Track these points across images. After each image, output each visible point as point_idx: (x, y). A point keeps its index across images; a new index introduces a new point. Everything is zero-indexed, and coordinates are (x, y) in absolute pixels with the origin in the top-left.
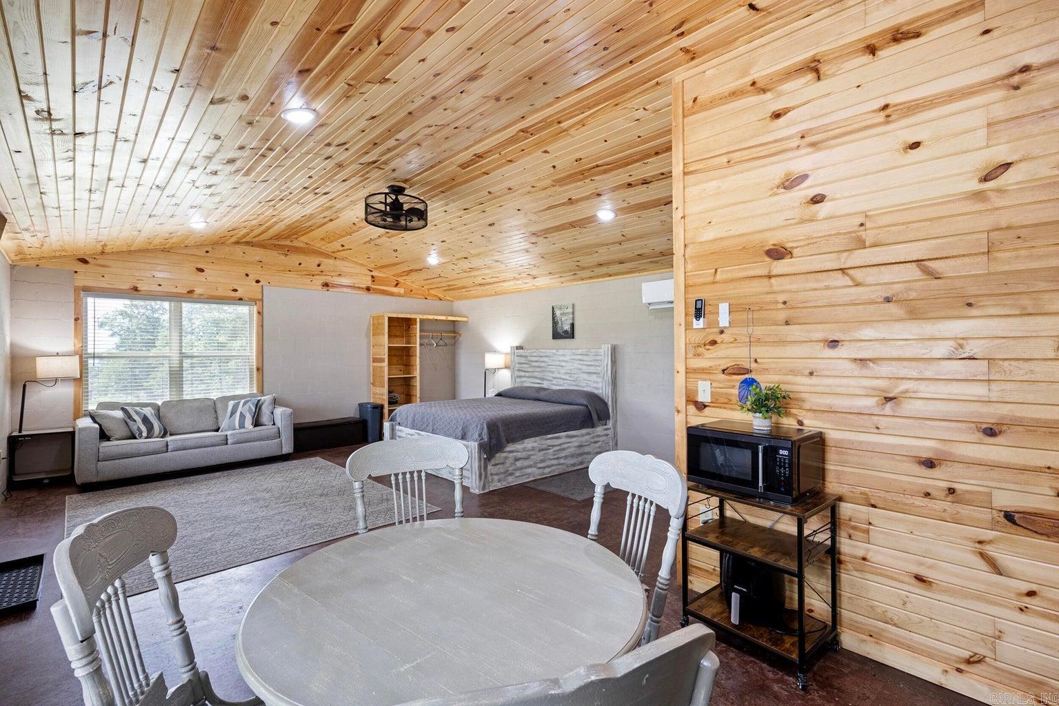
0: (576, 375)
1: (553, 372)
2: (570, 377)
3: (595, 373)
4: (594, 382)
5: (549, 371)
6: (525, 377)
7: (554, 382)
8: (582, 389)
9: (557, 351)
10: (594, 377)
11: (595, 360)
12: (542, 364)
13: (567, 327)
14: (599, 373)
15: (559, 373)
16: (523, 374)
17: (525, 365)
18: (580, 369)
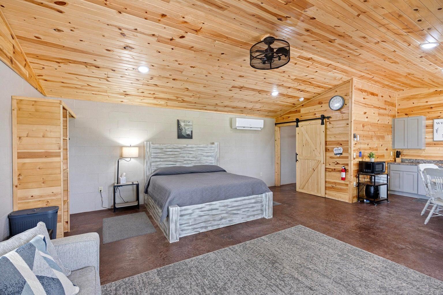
0: (200, 158)
1: (184, 157)
2: (196, 159)
3: (211, 156)
4: (210, 160)
5: (181, 157)
6: (160, 161)
7: (185, 163)
8: (204, 164)
9: (187, 145)
10: (210, 158)
11: (210, 150)
12: (176, 153)
13: (189, 132)
14: (213, 156)
15: (188, 157)
16: (158, 160)
17: (160, 154)
18: (202, 155)
